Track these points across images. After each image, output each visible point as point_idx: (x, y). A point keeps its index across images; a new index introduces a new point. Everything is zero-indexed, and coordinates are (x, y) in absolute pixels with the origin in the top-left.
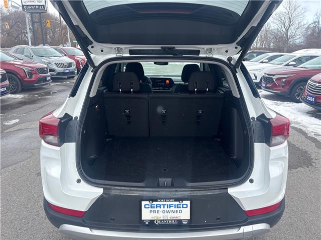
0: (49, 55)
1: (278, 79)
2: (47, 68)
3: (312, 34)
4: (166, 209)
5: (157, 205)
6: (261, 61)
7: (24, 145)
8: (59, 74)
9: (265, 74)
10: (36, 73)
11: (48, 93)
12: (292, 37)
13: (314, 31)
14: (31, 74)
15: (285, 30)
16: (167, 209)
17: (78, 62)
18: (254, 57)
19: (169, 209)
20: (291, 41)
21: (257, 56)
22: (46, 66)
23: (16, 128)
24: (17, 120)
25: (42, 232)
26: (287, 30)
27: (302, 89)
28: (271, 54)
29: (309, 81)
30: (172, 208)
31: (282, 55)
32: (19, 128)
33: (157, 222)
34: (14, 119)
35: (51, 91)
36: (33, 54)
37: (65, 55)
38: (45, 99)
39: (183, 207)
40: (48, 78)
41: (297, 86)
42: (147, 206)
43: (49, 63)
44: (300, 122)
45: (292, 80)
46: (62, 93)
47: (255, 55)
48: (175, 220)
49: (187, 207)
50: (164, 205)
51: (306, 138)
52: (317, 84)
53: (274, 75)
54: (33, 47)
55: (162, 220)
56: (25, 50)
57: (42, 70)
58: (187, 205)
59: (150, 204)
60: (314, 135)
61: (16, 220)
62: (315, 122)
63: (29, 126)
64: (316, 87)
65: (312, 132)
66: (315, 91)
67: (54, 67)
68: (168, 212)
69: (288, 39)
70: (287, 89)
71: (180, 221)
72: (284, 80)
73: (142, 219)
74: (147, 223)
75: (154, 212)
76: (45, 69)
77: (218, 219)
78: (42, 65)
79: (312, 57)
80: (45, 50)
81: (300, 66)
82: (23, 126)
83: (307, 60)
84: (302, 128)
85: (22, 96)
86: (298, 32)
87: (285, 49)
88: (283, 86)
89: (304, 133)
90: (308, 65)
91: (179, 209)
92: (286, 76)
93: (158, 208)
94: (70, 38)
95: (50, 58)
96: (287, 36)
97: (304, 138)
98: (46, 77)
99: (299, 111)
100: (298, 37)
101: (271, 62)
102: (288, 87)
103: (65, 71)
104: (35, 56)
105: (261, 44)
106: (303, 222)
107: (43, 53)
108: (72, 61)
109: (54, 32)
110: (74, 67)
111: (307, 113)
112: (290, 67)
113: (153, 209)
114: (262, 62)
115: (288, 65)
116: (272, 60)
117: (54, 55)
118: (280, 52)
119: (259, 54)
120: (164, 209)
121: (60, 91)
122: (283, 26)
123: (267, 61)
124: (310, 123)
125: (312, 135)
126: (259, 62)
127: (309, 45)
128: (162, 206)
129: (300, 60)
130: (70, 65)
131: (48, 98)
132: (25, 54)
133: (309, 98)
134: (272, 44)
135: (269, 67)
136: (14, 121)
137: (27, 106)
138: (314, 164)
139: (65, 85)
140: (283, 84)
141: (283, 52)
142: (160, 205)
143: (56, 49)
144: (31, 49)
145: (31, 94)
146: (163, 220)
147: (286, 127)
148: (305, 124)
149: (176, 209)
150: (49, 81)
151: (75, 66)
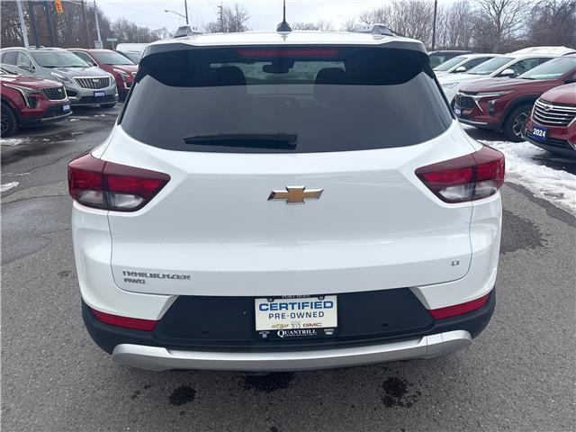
0: (64, 65)
1: (482, 100)
2: (62, 88)
3: (543, 20)
4: (296, 310)
5: (281, 304)
6: (453, 69)
7: (31, 227)
8: (85, 99)
9: (460, 91)
10: (42, 98)
11: (68, 136)
12: (508, 26)
13: (545, 14)
14: (33, 99)
15: (494, 13)
16: (299, 312)
17: (118, 78)
18: (441, 63)
19: (302, 311)
20: (505, 34)
21: (445, 61)
22: (60, 84)
23: (14, 197)
24: (15, 184)
25: (78, 368)
26: (499, 14)
27: (524, 118)
28: (470, 57)
29: (537, 101)
30: (307, 310)
31: (489, 58)
32: (19, 197)
33: (281, 333)
34: (10, 182)
35: (72, 131)
36: (34, 64)
37: (95, 65)
38: (63, 145)
39: (325, 307)
40: (66, 108)
41: (516, 112)
42: (263, 307)
43: (66, 79)
44: (521, 174)
45: (507, 101)
46: (93, 134)
47: (442, 59)
48: (312, 329)
49: (332, 307)
50: (293, 304)
51: (531, 200)
52: (551, 107)
53: (475, 93)
54: (33, 49)
55: (290, 330)
56: (20, 56)
57: (54, 93)
58: (332, 303)
59: (269, 303)
60: (545, 195)
61: (30, 351)
62: (547, 174)
63: (38, 194)
64: (550, 111)
65: (541, 190)
66: (546, 119)
67: (76, 87)
68: (300, 315)
69: (500, 30)
70: (498, 118)
71: (321, 331)
72: (493, 102)
73: (257, 329)
74: (265, 336)
75: (277, 316)
76: (60, 90)
77: (385, 325)
78: (52, 82)
79: (543, 60)
80: (56, 54)
81: (522, 76)
82: (26, 193)
83: (533, 66)
84: (524, 184)
85: (20, 141)
86: (519, 16)
87: (496, 48)
88: (491, 113)
89: (527, 193)
90: (535, 74)
91: (318, 310)
92: (497, 94)
93: (284, 310)
94: (101, 34)
95: (66, 71)
96: (498, 23)
97: (526, 201)
98: (61, 106)
99: (519, 156)
100: (518, 25)
101: (471, 71)
102: (500, 114)
103: (97, 94)
104: (38, 68)
105: (453, 41)
106: (526, 335)
107: (53, 62)
108: (108, 75)
109: (70, 24)
110: (112, 86)
111: (533, 159)
112: (504, 78)
113: (274, 312)
114: (455, 72)
115: (500, 75)
116: (471, 67)
117: (74, 64)
118: (486, 53)
119: (448, 56)
120: (293, 311)
121: (89, 131)
122: (491, 6)
123: (463, 68)
124: (538, 175)
125: (541, 195)
126: (450, 71)
127: (538, 39)
128: (290, 306)
129: (521, 66)
130: (104, 82)
131: (67, 144)
132: (20, 64)
133: (537, 132)
134: (471, 41)
135: (467, 79)
136: (10, 184)
137: (31, 159)
138: (544, 243)
139: (98, 120)
140: (492, 110)
141: (492, 53)
142: (287, 304)
143: (76, 54)
144: (31, 53)
145: (35, 138)
146: (293, 330)
147: (498, 171)
148: (529, 177)
149: (314, 310)
150: (67, 112)
151: (115, 84)
